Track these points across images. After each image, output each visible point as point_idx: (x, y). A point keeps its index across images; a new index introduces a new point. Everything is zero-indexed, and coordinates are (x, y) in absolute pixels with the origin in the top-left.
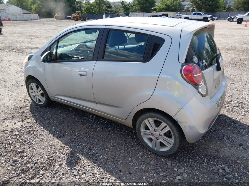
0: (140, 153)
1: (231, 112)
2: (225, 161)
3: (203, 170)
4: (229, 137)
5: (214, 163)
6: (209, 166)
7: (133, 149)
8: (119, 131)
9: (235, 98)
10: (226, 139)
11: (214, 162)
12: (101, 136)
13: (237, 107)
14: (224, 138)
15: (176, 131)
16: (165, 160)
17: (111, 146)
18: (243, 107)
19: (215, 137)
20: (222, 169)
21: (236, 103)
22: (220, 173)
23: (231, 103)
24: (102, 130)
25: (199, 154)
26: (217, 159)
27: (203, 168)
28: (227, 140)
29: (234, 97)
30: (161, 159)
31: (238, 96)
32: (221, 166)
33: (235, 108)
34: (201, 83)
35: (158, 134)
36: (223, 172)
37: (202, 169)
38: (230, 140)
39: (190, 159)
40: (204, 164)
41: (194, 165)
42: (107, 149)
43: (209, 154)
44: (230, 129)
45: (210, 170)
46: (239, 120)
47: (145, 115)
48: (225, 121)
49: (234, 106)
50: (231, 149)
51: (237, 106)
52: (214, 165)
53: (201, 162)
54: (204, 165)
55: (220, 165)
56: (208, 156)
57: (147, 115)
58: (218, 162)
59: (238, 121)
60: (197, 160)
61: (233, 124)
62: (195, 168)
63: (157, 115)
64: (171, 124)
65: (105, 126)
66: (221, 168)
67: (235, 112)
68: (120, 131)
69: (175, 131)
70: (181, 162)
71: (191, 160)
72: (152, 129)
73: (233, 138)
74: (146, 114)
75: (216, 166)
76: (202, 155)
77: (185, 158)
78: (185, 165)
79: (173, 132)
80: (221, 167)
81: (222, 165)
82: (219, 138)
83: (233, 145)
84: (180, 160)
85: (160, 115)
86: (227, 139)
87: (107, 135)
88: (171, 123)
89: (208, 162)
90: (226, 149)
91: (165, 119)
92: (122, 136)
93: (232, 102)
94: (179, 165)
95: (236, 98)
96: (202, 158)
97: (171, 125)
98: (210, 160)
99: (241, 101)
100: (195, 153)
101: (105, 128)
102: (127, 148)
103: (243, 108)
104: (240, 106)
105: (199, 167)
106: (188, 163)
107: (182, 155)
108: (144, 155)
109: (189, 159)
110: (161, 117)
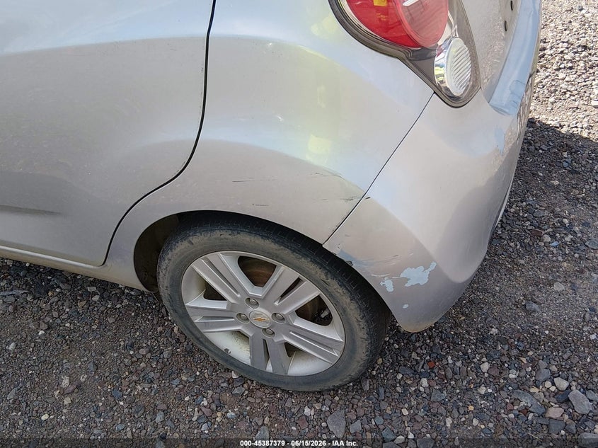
0: (205, 403)
1: (552, 99)
2: (566, 356)
3: (481, 421)
4: (561, 222)
5: (523, 374)
6: (504, 394)
7: (170, 387)
8: (96, 298)
9: (556, 27)
10: (549, 240)
11: (519, 369)
12: (12, 346)
13: (571, 68)
14: (540, 237)
15: (348, 300)
16: (318, 406)
17: (64, 394)
18: (592, 67)
19: (505, 236)
20: (560, 403)
21: (562, 52)
22: (553, 427)
23: (543, 56)
24: (11, 308)
25: (454, 343)
26: (530, 353)
27: (479, 413)
28: (555, 244)
29: (552, 25)
30: (301, 410)
31: (567, 17)
32: (554, 384)
33: (561, 75)
34: (447, 32)
35: (270, 315)
36: (566, 417)
37: (475, 422)
38: (568, 239)
39: (421, 375)
40: (482, 390)
41: (443, 403)
42: (44, 417)
43: (494, 331)
44: (556, 183)
45: (512, 416)
46: (585, 135)
47: (190, 242)
48: (532, 148)
49: (559, 69)
50: (578, 282)
51: (570, 65)
52: (521, 385)
53: (469, 383)
54: (483, 397)
55: (548, 384)
56: (490, 342)
57: (199, 239)
58: (535, 367)
59: (582, 138)
60: (450, 374)
61: (565, 155)
62: (449, 422)
63: (245, 238)
64: (320, 274)
65: (27, 283)
66: (555, 394)
67: (565, 93)
68: (102, 297)
69: (345, 299)
70: (384, 405)
71: (425, 382)
72: (236, 298)
73: (576, 229)
74: (190, 238)
75: (533, 390)
76: (469, 343)
77: (400, 376)
78: (405, 412)
79: (336, 304)
80: (553, 389)
81: (555, 379)
82: (520, 239)
83: (583, 263)
84: (382, 390)
85: (263, 237)
86: (553, 237)
87: (41, 333)
88: (322, 266)
89: (494, 378)
90: (559, 287)
91: (286, 253)
92: (111, 320)
93: (548, 52)
94: (380, 420)
95: (560, 27)
96: (467, 359)
97: (323, 277)
98: (503, 363)
99: (582, 41)
100: (437, 340)
101: (29, 298)
102: (139, 388)
103: (591, 71)
104: (582, 64)
105: (462, 412)
106: (414, 403)
107: (383, 364)
108: (220, 406)
109: (417, 376)
110: (269, 245)
